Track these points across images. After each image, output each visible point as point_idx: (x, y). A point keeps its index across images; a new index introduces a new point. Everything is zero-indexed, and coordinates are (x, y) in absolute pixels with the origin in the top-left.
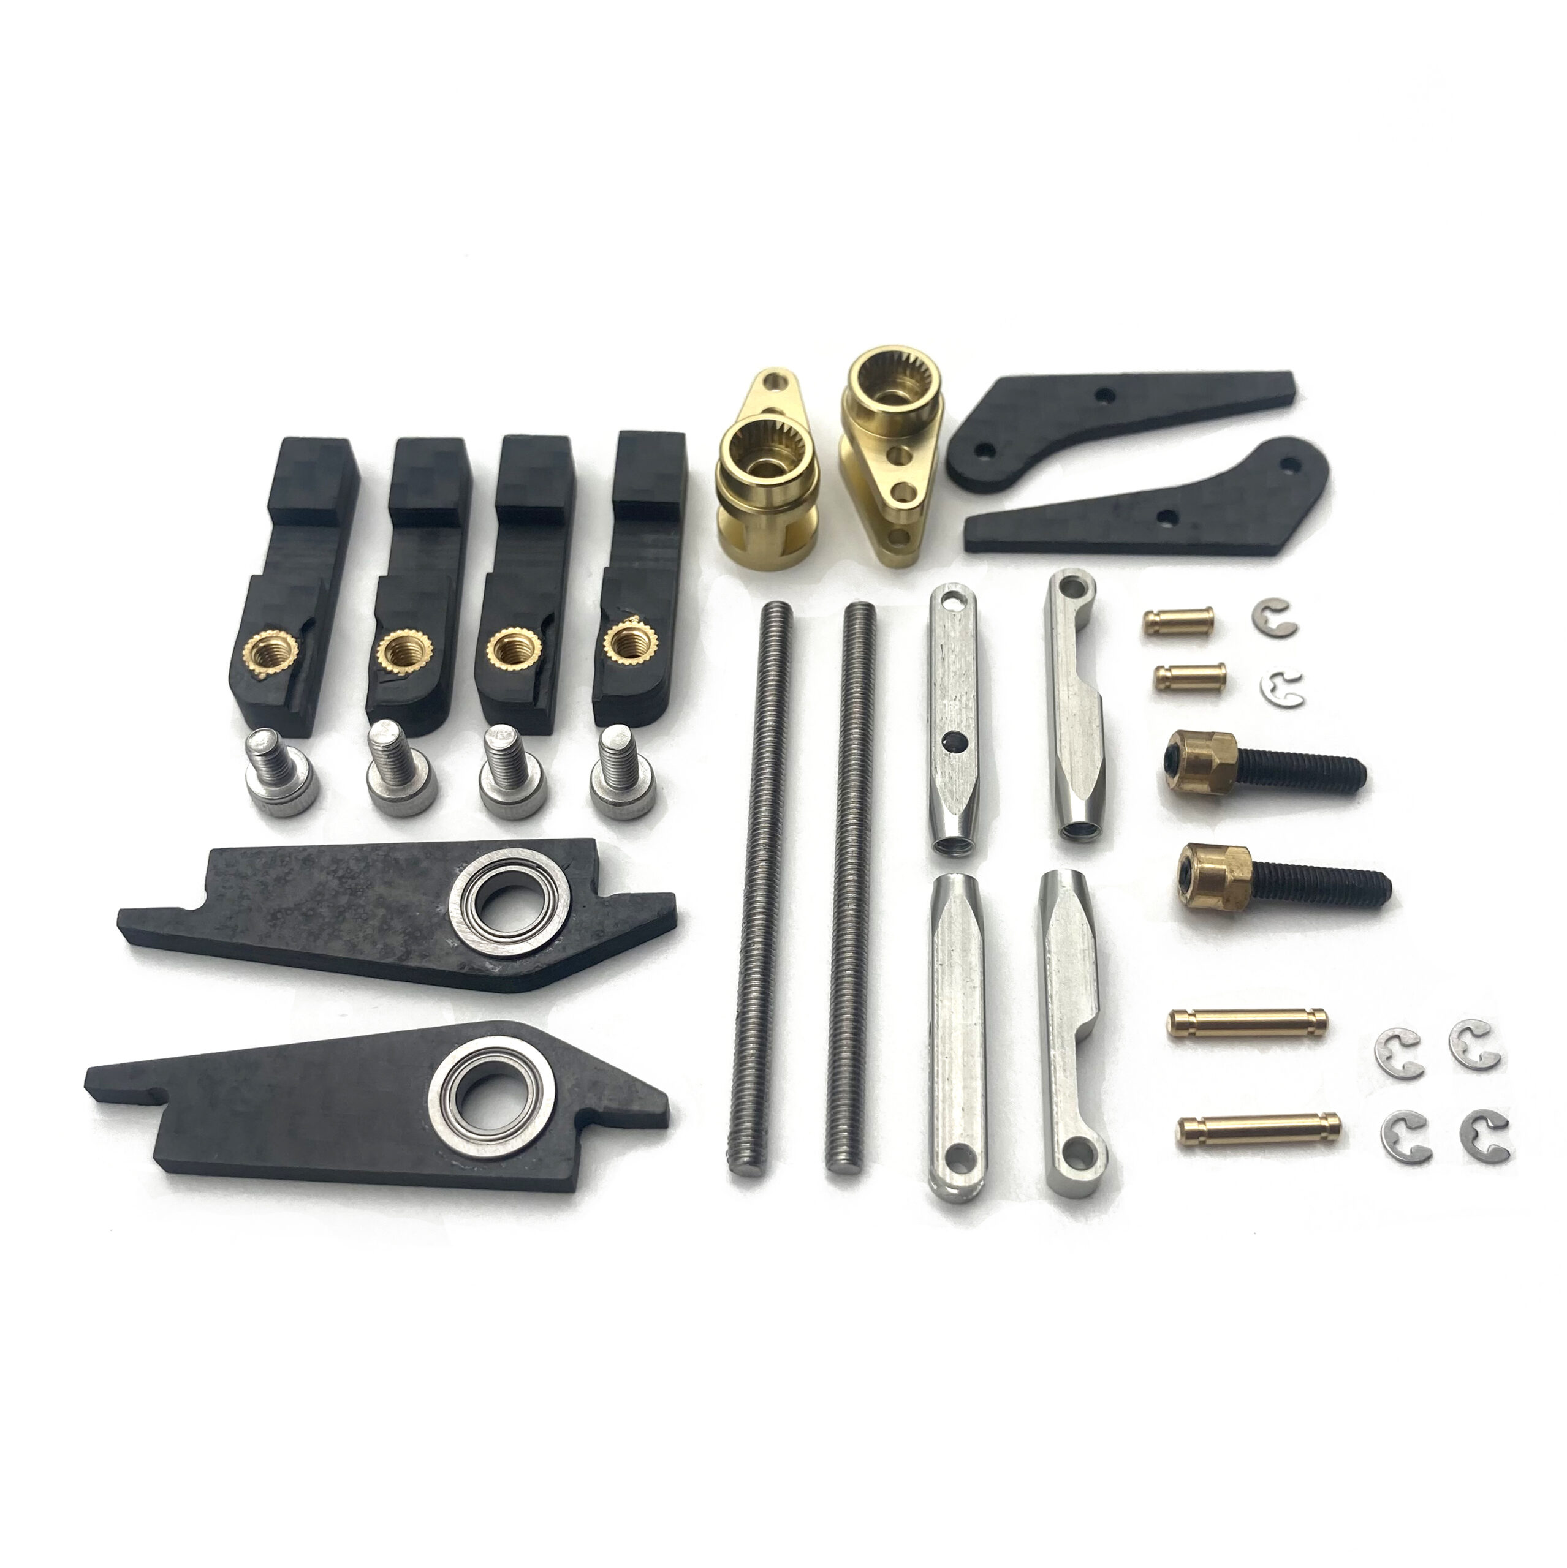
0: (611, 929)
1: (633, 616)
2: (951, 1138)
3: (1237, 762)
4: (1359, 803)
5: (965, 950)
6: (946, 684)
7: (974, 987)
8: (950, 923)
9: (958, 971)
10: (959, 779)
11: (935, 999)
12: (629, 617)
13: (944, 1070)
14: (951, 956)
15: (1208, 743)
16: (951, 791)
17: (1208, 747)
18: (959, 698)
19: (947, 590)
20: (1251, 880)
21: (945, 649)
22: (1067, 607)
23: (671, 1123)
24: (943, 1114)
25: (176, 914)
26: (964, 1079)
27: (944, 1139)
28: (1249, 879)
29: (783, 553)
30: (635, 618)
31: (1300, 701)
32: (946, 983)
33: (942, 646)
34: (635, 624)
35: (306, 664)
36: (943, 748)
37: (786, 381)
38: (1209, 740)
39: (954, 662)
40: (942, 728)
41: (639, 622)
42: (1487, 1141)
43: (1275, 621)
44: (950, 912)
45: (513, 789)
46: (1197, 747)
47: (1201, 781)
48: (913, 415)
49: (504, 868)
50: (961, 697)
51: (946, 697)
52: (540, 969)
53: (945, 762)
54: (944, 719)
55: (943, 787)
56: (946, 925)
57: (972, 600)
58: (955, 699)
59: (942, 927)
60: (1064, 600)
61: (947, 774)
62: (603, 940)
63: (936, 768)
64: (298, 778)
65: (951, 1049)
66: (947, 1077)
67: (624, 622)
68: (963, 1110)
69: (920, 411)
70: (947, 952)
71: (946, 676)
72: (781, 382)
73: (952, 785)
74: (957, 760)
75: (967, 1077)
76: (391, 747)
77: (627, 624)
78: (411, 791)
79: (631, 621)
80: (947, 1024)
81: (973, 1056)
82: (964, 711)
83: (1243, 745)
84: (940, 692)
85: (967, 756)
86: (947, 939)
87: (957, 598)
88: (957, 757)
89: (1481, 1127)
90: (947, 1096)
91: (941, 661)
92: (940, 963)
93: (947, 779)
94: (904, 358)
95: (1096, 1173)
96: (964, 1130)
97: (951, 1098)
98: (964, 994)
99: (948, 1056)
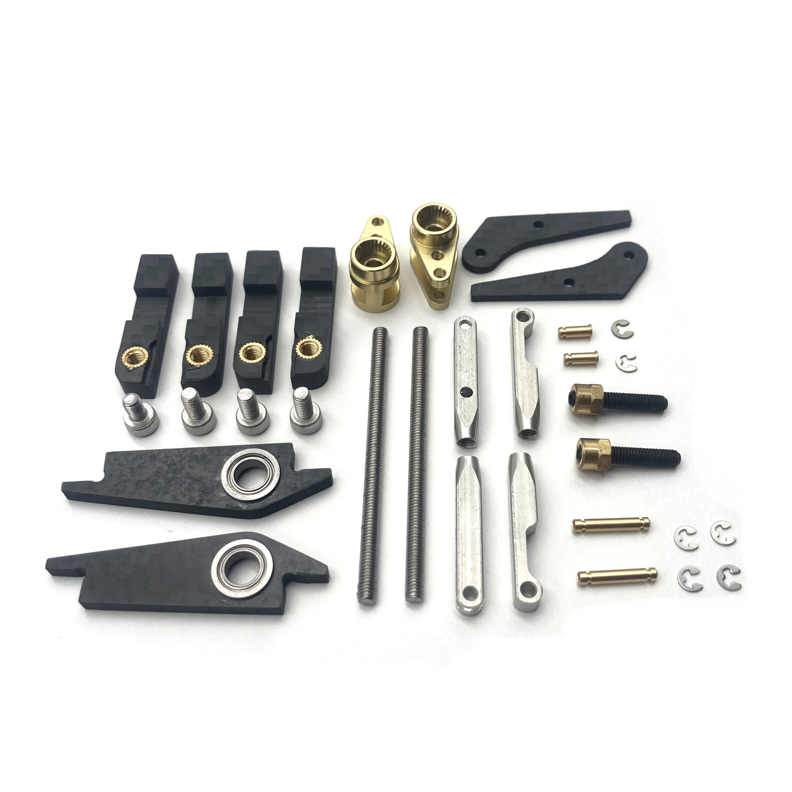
0: (300, 486)
1: (310, 335)
2: (465, 584)
3: (603, 398)
4: (665, 417)
5: (472, 493)
6: (462, 365)
7: (477, 510)
8: (465, 479)
9: (468, 502)
10: (468, 410)
11: (458, 516)
12: (308, 336)
13: (462, 550)
14: (465, 495)
15: (589, 389)
16: (465, 416)
17: (589, 391)
18: (468, 371)
19: (462, 320)
20: (610, 455)
21: (462, 347)
22: (521, 326)
23: (330, 580)
24: (462, 571)
25: (90, 484)
26: (472, 555)
27: (462, 584)
28: (609, 454)
29: (383, 305)
30: (311, 336)
31: (635, 369)
32: (463, 508)
33: (460, 346)
34: (311, 339)
35: (152, 362)
36: (461, 396)
37: (383, 221)
38: (589, 388)
39: (466, 354)
40: (460, 386)
41: (313, 338)
42: (730, 580)
43: (622, 331)
44: (464, 474)
45: (252, 420)
46: (584, 391)
47: (587, 408)
48: (444, 236)
49: (248, 458)
50: (469, 370)
51: (462, 371)
52: (266, 506)
53: (461, 402)
54: (461, 381)
55: (461, 414)
56: (463, 481)
57: (474, 324)
58: (466, 372)
59: (461, 482)
60: (519, 322)
61: (463, 408)
62: (296, 492)
63: (457, 405)
64: (149, 417)
65: (465, 540)
66: (463, 553)
67: (306, 339)
68: (471, 569)
69: (447, 233)
70: (463, 494)
71: (462, 361)
72: (380, 222)
73: (465, 413)
74: (468, 401)
75: (473, 554)
76: (192, 401)
77: (307, 340)
78: (203, 422)
79: (309, 338)
80: (464, 528)
81: (476, 543)
82: (470, 377)
83: (606, 390)
84: (459, 368)
85: (473, 399)
86: (463, 487)
87: (467, 323)
88: (467, 399)
89: (727, 573)
90: (464, 563)
91: (459, 354)
92: (460, 499)
93: (463, 410)
94: (439, 208)
95: (536, 599)
96: (472, 579)
97: (466, 564)
98: (472, 513)
99: (464, 543)
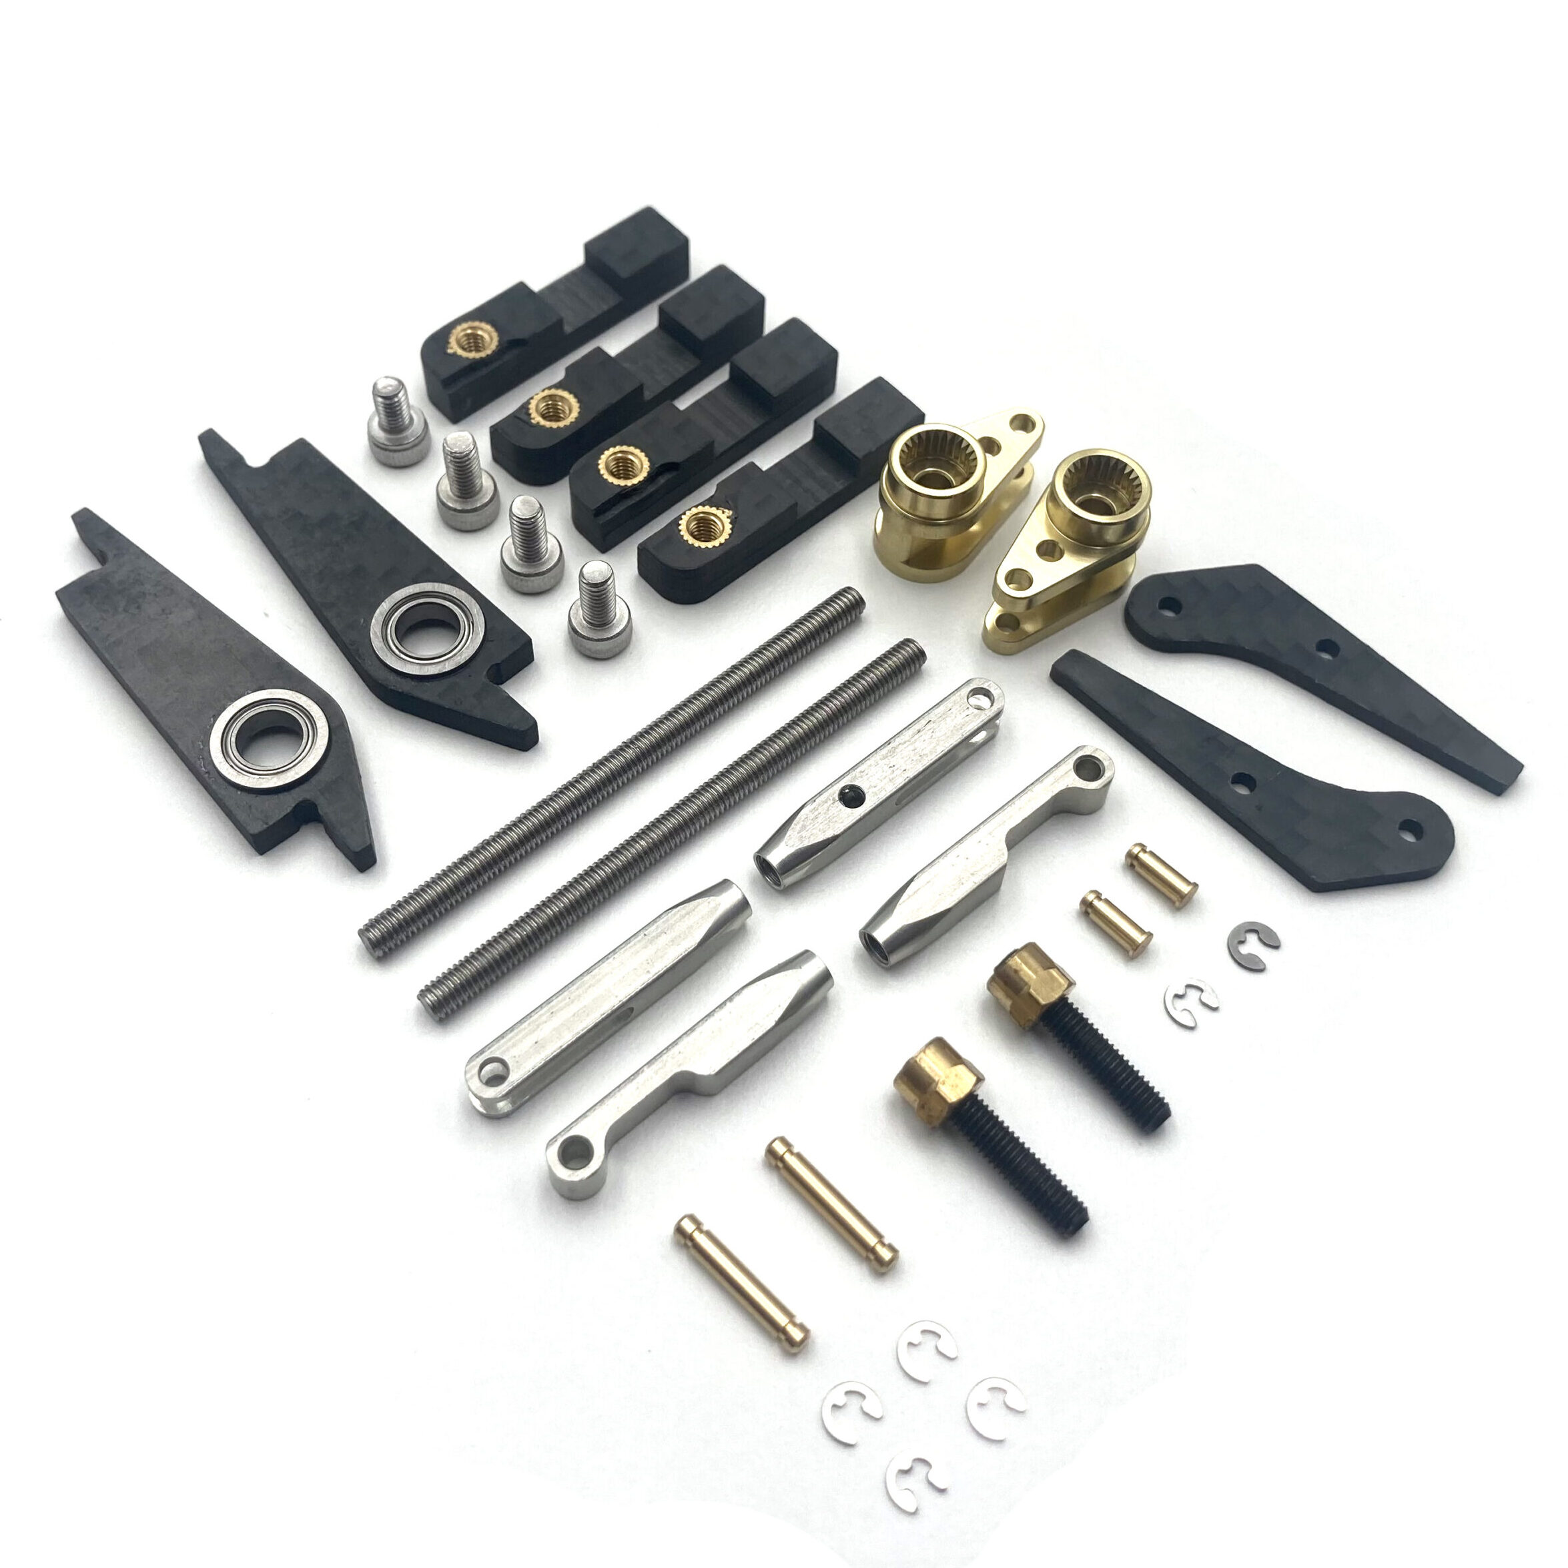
1: (729, 510)
2: (504, 1052)
5: (673, 944)
6: (899, 751)
7: (648, 972)
8: (688, 913)
9: (651, 949)
10: (822, 824)
11: (612, 956)
12: (726, 508)
13: (557, 1005)
14: (661, 937)
16: (804, 827)
18: (895, 768)
20: (953, 1102)
21: (929, 725)
22: (1067, 779)
23: (368, 872)
24: (520, 1031)
25: (235, 459)
26: (562, 1025)
27: (499, 1048)
30: (729, 513)
31: (1192, 1024)
32: (633, 950)
33: (931, 722)
34: (724, 517)
35: (489, 371)
36: (837, 793)
39: (924, 741)
40: (855, 778)
41: (728, 517)
44: (697, 906)
49: (450, 604)
50: (897, 769)
51: (888, 761)
53: (826, 802)
54: (865, 774)
55: (803, 819)
56: (684, 912)
58: (891, 767)
59: (678, 912)
60: (1070, 770)
63: (815, 801)
65: (579, 996)
66: (554, 1010)
67: (718, 509)
68: (536, 1043)
70: (659, 930)
71: (905, 745)
73: (811, 823)
74: (837, 809)
75: (568, 1025)
77: (719, 513)
79: (723, 512)
80: (598, 977)
81: (588, 1015)
82: (887, 779)
84: (887, 753)
85: (849, 816)
86: (671, 922)
88: (840, 807)
90: (537, 1023)
91: (916, 731)
92: (646, 933)
93: (812, 816)
95: (570, 1176)
96: (519, 1056)
97: (538, 1026)
98: (636, 969)
99: (572, 998)
